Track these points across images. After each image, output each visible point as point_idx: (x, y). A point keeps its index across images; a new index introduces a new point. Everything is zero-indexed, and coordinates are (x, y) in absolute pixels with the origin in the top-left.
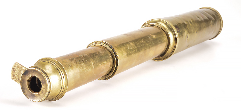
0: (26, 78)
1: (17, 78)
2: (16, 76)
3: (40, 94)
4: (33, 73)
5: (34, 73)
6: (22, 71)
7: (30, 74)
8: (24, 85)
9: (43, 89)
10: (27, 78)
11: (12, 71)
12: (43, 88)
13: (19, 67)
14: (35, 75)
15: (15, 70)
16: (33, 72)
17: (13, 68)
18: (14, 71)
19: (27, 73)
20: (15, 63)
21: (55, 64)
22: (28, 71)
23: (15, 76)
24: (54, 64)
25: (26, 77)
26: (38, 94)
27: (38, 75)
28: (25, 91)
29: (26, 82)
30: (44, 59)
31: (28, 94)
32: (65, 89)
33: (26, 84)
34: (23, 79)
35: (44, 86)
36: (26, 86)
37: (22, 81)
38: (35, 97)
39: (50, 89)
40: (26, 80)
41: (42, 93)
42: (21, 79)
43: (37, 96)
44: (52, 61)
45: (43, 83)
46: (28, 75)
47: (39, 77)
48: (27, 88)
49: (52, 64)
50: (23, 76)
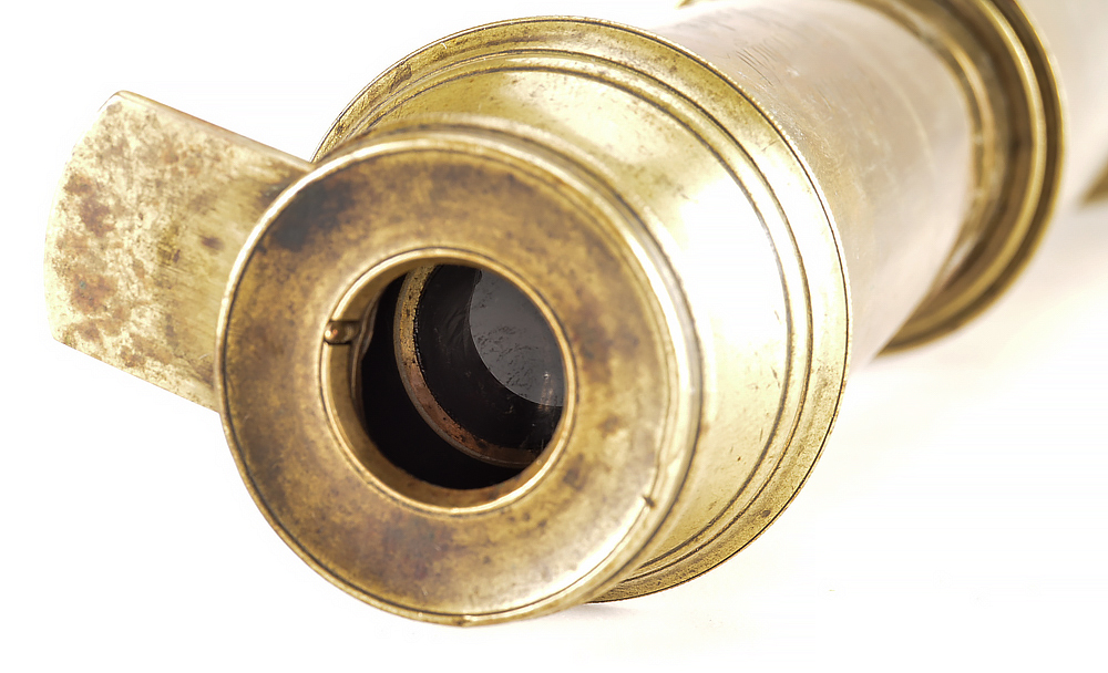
0: (306, 293)
1: (146, 322)
2: (129, 289)
3: (538, 516)
4: (422, 215)
6: (221, 204)
7: (380, 236)
8: (275, 401)
9: (594, 434)
10: (319, 291)
11: (57, 232)
12: (598, 418)
13: (173, 158)
14: (447, 245)
15: (106, 210)
16: (438, 194)
17: (77, 185)
18: (94, 217)
19: (334, 225)
20: (112, 110)
21: (669, 88)
22: (346, 186)
23: (106, 287)
24: (666, 97)
25: (312, 280)
26: (503, 513)
27: (515, 243)
28: (289, 477)
29: (309, 348)
30: (490, 44)
31: (337, 518)
32: (811, 424)
33: (307, 378)
34: (266, 310)
35: (610, 394)
36: (303, 406)
37: (239, 343)
38: (452, 561)
39: (699, 429)
40: (301, 332)
41: (579, 489)
42: (234, 313)
43: (488, 543)
44: (624, 59)
45: (588, 355)
46: (336, 256)
47: (533, 257)
48: (321, 444)
49: (634, 90)
50: (262, 267)
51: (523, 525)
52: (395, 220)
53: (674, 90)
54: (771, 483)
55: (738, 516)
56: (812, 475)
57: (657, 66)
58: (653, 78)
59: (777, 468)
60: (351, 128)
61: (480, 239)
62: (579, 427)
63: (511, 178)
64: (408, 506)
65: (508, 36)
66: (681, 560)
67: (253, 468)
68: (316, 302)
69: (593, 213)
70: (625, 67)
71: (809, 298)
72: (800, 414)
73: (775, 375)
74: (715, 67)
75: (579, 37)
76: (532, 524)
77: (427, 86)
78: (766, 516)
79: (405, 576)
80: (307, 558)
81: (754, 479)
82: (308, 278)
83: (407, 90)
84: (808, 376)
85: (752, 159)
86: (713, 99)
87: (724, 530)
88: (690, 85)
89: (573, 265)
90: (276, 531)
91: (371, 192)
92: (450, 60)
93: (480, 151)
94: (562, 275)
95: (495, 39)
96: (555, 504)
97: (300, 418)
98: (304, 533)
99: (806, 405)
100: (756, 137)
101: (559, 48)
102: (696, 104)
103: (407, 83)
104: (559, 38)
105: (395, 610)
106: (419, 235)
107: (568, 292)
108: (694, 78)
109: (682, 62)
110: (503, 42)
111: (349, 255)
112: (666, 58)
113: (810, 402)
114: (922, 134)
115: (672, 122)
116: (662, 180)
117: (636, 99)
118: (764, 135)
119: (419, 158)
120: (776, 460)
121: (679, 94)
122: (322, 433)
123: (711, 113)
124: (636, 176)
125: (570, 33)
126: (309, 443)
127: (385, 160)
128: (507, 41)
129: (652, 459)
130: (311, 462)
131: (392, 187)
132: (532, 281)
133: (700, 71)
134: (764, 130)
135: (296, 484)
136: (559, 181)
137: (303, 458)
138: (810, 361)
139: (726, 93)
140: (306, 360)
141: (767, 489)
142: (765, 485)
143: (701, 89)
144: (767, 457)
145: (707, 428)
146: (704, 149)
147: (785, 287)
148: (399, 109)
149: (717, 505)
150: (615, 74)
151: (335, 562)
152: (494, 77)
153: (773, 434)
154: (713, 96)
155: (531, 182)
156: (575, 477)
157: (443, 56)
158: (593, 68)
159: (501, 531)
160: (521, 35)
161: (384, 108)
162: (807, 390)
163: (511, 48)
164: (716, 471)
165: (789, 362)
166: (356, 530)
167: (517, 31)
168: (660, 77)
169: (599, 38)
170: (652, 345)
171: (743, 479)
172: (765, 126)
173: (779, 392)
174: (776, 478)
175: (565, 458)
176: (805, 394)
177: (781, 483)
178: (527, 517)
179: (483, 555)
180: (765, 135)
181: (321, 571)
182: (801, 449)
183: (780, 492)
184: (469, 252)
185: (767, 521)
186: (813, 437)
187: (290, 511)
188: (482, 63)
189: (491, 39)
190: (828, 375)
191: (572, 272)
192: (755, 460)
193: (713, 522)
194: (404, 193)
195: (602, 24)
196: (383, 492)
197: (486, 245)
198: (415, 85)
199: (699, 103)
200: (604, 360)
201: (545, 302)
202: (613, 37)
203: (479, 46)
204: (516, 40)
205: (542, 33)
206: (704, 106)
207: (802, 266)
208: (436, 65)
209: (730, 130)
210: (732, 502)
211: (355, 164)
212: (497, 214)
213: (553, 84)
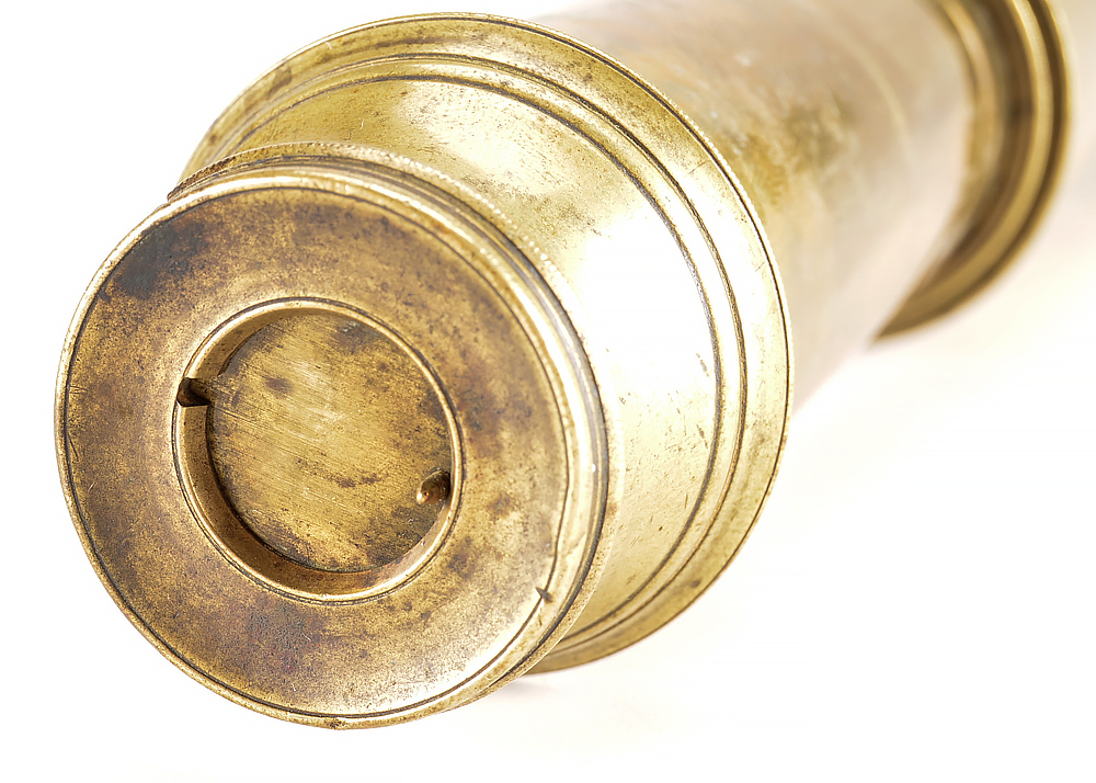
0: (157, 346)
3: (420, 605)
4: (285, 261)
5: (308, 259)
7: (239, 283)
8: (124, 468)
9: (483, 516)
10: (172, 345)
12: (486, 497)
14: (315, 296)
16: (302, 237)
19: (186, 270)
21: (583, 101)
22: (200, 227)
24: (578, 112)
26: (380, 602)
27: (391, 295)
28: (140, 554)
29: (161, 409)
30: (381, 45)
31: (195, 601)
32: (746, 485)
33: (159, 442)
34: (111, 364)
35: (501, 471)
36: (155, 474)
37: (81, 401)
38: (324, 653)
39: (604, 510)
40: (152, 391)
41: (466, 577)
42: (75, 368)
43: (364, 634)
44: (531, 66)
45: (474, 425)
46: (191, 306)
47: (411, 312)
48: (176, 518)
49: (541, 103)
50: (107, 317)
51: (404, 615)
52: (255, 266)
53: (587, 103)
54: (700, 551)
55: (663, 589)
56: (749, 541)
57: (569, 75)
58: (563, 88)
59: (707, 535)
60: (224, 139)
61: (352, 290)
62: (465, 507)
63: (384, 221)
64: (275, 590)
65: (400, 37)
66: (598, 635)
67: (99, 543)
68: (167, 356)
69: (477, 264)
70: (532, 75)
71: (742, 344)
72: (733, 475)
73: (702, 433)
74: (637, 75)
75: (481, 39)
76: (414, 614)
77: (306, 95)
78: (696, 586)
79: (272, 669)
80: (162, 647)
81: (680, 549)
82: (159, 329)
83: (285, 98)
84: (742, 433)
85: (677, 184)
86: (633, 113)
87: (647, 603)
88: (607, 97)
89: (456, 322)
90: (126, 615)
91: (227, 234)
92: (335, 63)
93: (349, 190)
94: (446, 333)
95: (386, 39)
96: (439, 593)
97: (152, 487)
98: (158, 617)
99: (739, 465)
100: (683, 157)
101: (458, 52)
102: (613, 120)
103: (285, 89)
104: (458, 40)
105: (260, 708)
106: (283, 283)
107: (453, 354)
108: (612, 89)
109: (599, 69)
110: (395, 43)
111: (204, 305)
112: (579, 65)
113: (744, 461)
114: (899, 119)
115: (584, 142)
116: (570, 213)
117: (543, 115)
118: (691, 154)
119: (280, 196)
120: (704, 528)
121: (594, 107)
122: (178, 506)
123: (631, 129)
124: (539, 209)
125: (472, 34)
126: (163, 516)
127: (242, 198)
128: (399, 42)
129: (549, 546)
130: (166, 538)
131: (251, 228)
132: (411, 339)
133: (618, 80)
134: (692, 149)
135: (149, 562)
136: (439, 227)
137: (156, 533)
138: (743, 415)
139: (649, 105)
140: (158, 422)
141: (697, 557)
142: (693, 554)
143: (620, 101)
144: (693, 525)
145: (614, 509)
146: (620, 174)
147: (713, 332)
148: (274, 121)
149: (637, 578)
150: (520, 84)
151: (193, 652)
152: (381, 88)
153: (701, 499)
154: (633, 109)
155: (408, 227)
156: (461, 562)
157: (327, 58)
158: (495, 77)
159: (380, 622)
160: (415, 36)
161: (259, 119)
162: (740, 448)
163: (403, 52)
164: (633, 543)
165: (719, 419)
166: (217, 615)
167: (410, 30)
168: (572, 87)
169: (504, 40)
170: (547, 417)
171: (667, 550)
172: (693, 144)
173: (708, 452)
174: (706, 545)
175: (450, 541)
176: (739, 452)
177: (711, 551)
178: (408, 607)
179: (359, 647)
180: (693, 154)
181: (177, 662)
182: (734, 513)
183: (712, 560)
184: (340, 304)
185: (696, 591)
186: (748, 500)
187: (142, 593)
188: (369, 70)
189: (382, 39)
190: (765, 430)
191: (456, 330)
192: (680, 528)
193: (632, 597)
194: (265, 236)
195: (508, 24)
196: (247, 574)
197: (359, 298)
198: (294, 92)
199: (617, 118)
200: (494, 432)
201: (427, 365)
202: (520, 39)
203: (367, 48)
204: (409, 41)
205: (439, 33)
206: (622, 122)
207: (735, 307)
208: (319, 69)
209: (652, 150)
210: (654, 574)
211: (209, 201)
212: (370, 262)
213: (447, 98)
